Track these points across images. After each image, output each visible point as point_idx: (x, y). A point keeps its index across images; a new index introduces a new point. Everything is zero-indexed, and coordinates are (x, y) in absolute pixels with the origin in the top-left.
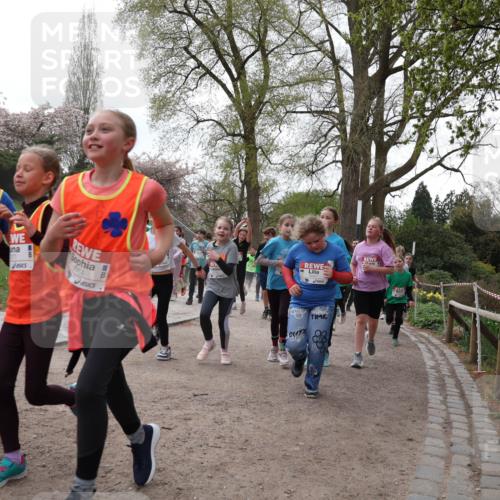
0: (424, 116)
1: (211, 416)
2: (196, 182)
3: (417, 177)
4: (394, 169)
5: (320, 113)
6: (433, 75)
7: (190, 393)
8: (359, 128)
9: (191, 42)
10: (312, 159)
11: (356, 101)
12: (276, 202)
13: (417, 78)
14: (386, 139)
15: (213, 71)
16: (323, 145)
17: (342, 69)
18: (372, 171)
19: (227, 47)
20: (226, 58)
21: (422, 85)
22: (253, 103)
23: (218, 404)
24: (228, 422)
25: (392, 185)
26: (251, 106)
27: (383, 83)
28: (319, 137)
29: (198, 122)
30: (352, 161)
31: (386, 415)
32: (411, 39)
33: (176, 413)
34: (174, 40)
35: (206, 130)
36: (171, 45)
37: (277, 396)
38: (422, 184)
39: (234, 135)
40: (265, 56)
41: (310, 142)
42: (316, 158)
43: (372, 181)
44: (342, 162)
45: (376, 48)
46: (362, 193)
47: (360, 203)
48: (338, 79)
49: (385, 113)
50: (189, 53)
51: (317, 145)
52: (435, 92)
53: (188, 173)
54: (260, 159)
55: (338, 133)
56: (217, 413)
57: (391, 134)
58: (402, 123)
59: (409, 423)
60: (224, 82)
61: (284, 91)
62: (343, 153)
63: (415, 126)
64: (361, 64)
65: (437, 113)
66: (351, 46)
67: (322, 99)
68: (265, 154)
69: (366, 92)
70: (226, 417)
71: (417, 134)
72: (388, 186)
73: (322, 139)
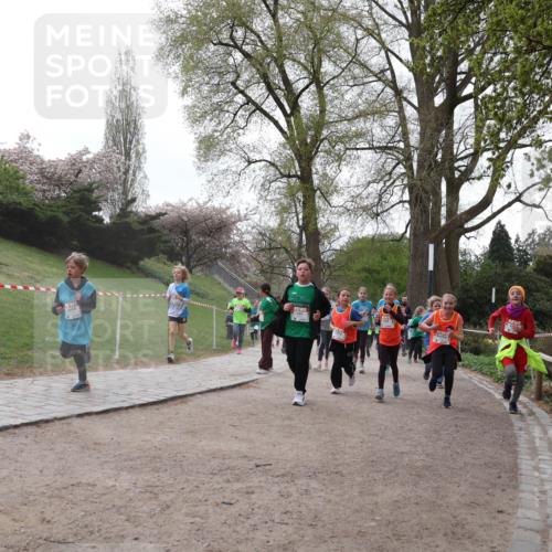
0: (498, 148)
1: (276, 488)
2: (249, 228)
3: (494, 215)
4: (468, 208)
5: (383, 149)
6: (507, 102)
7: (252, 464)
8: (426, 164)
9: (238, 76)
10: (376, 200)
11: (422, 134)
12: (338, 248)
13: (490, 106)
14: (457, 174)
15: (264, 107)
16: (388, 184)
17: (405, 99)
18: (444, 211)
19: (278, 81)
20: (278, 92)
21: (496, 114)
22: (309, 141)
23: (283, 475)
24: (295, 495)
25: (466, 226)
26: (306, 144)
27: (451, 113)
28: (384, 175)
29: (250, 162)
30: (421, 201)
31: (471, 483)
32: (480, 64)
33: (237, 486)
34: (221, 74)
35: (258, 172)
36: (216, 80)
37: (348, 465)
38: (499, 223)
39: (289, 176)
40: (320, 89)
41: (374, 182)
42: (380, 200)
43: (443, 222)
44: (410, 202)
45: (442, 75)
46: (433, 235)
47: (431, 247)
48: (401, 111)
49: (455, 146)
50: (237, 88)
51: (381, 184)
52: (510, 121)
53: (240, 220)
54: (319, 202)
55: (403, 170)
56: (282, 485)
57: (463, 169)
58: (475, 156)
59: (498, 493)
60: (276, 118)
61: (343, 126)
62: (410, 193)
63: (490, 160)
64: (426, 93)
65: (513, 144)
66: (415, 75)
67: (384, 133)
68: (325, 197)
69: (433, 125)
70: (292, 489)
71: (492, 169)
72: (462, 226)
73: (387, 178)
